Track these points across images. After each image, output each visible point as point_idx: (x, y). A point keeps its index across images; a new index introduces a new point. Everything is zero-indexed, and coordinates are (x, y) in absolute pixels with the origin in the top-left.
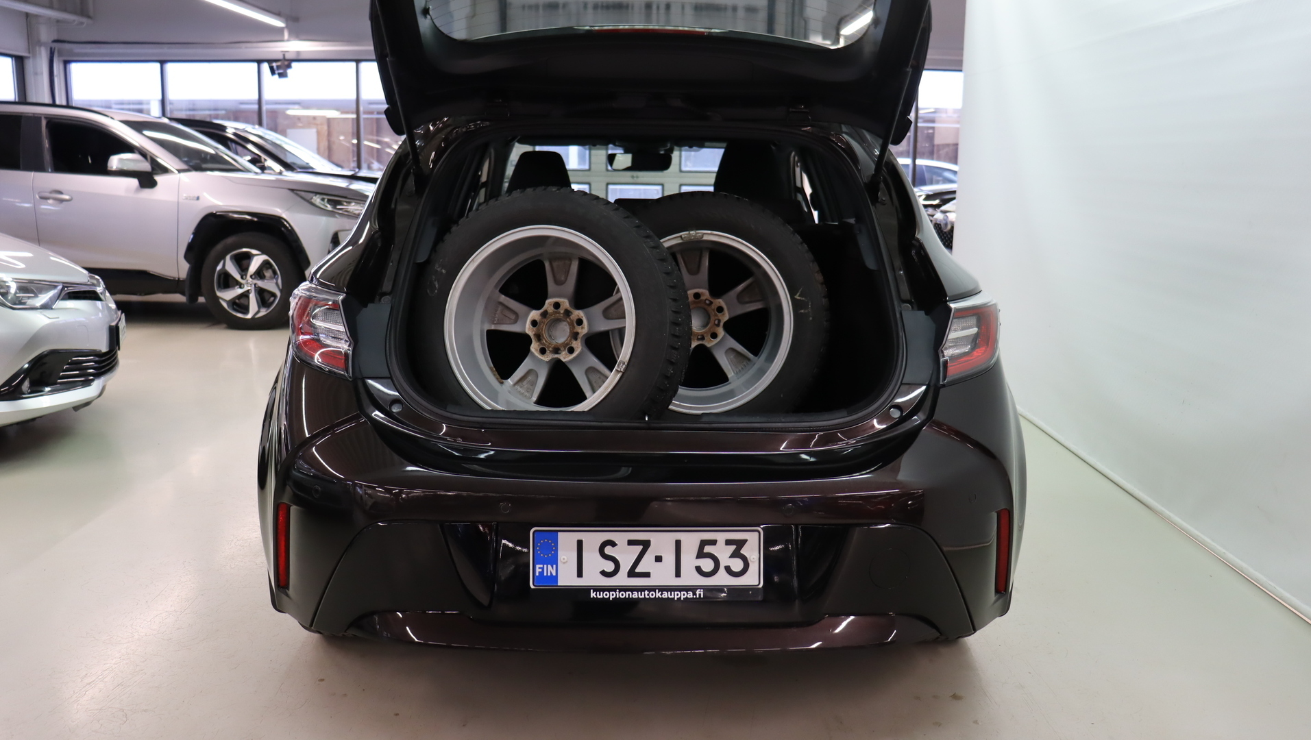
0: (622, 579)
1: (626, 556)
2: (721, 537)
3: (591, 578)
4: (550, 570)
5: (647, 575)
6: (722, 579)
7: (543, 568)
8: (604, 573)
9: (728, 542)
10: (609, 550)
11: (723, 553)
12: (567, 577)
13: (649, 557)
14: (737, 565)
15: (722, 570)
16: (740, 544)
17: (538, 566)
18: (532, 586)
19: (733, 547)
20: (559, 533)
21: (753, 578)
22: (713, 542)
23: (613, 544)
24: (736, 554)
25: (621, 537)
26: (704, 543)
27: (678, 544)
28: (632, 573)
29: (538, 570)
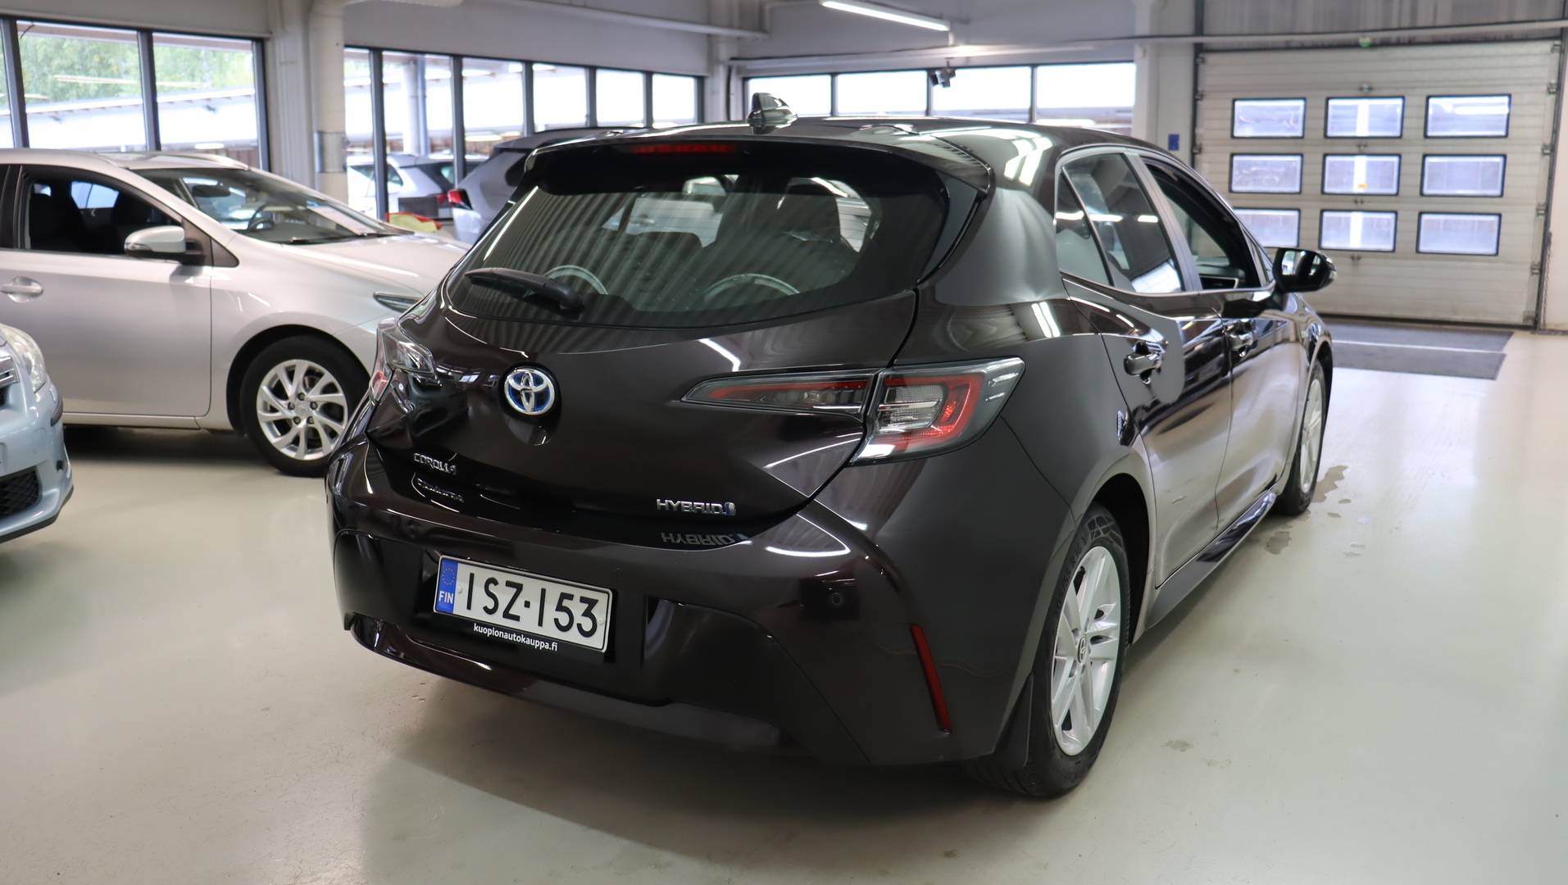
0: (497, 619)
1: (504, 595)
2: (578, 593)
3: (477, 613)
4: (449, 597)
5: (517, 618)
6: (573, 636)
7: (444, 595)
8: (486, 609)
9: (583, 600)
10: (492, 587)
11: (578, 608)
12: (460, 610)
13: (520, 602)
14: (587, 625)
15: (575, 627)
16: (592, 603)
17: (441, 592)
18: (435, 611)
19: (586, 606)
20: (459, 564)
21: (598, 642)
22: (570, 597)
23: (495, 582)
24: (588, 613)
25: (502, 577)
26: (564, 596)
27: (543, 591)
28: (506, 615)
29: (441, 596)
